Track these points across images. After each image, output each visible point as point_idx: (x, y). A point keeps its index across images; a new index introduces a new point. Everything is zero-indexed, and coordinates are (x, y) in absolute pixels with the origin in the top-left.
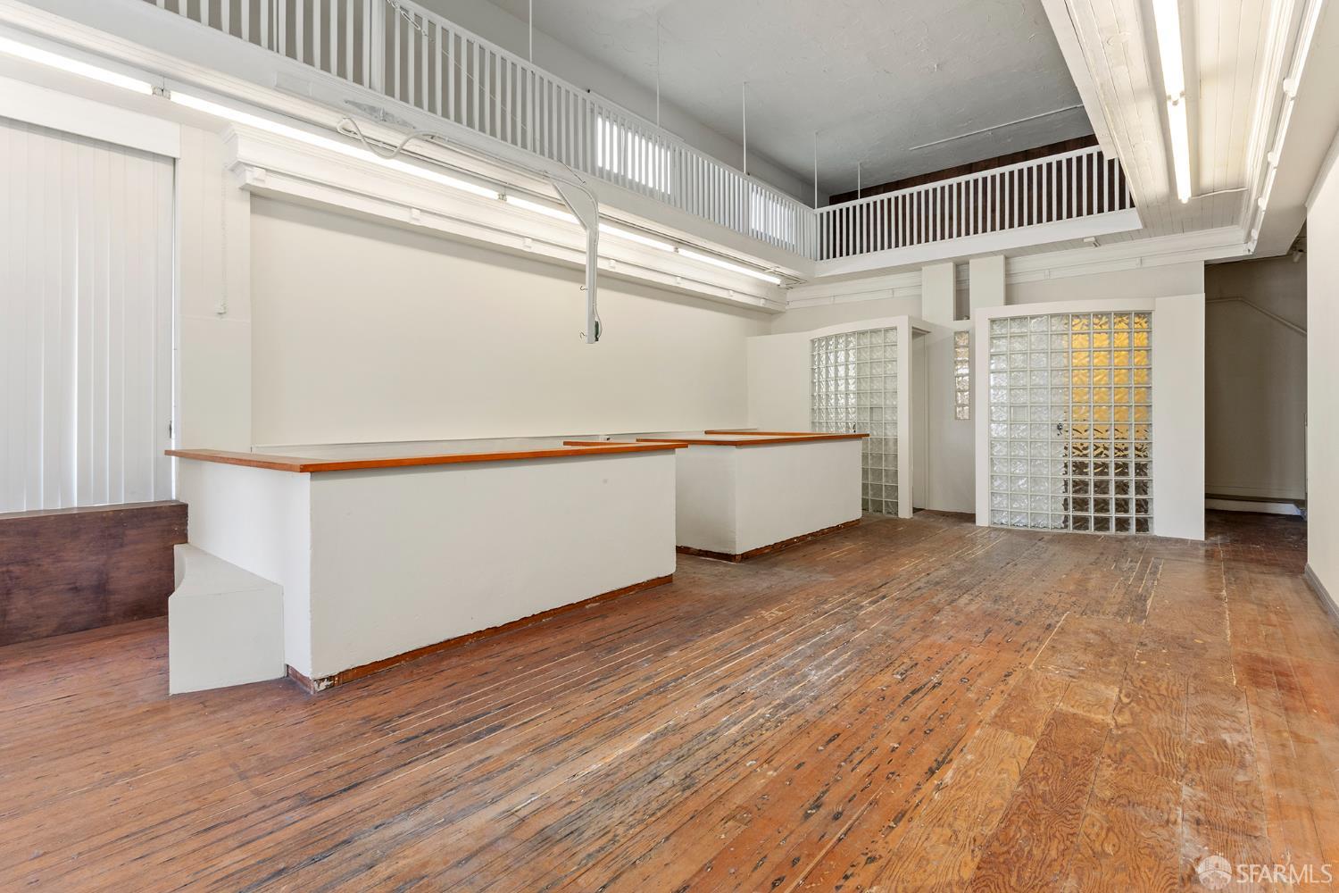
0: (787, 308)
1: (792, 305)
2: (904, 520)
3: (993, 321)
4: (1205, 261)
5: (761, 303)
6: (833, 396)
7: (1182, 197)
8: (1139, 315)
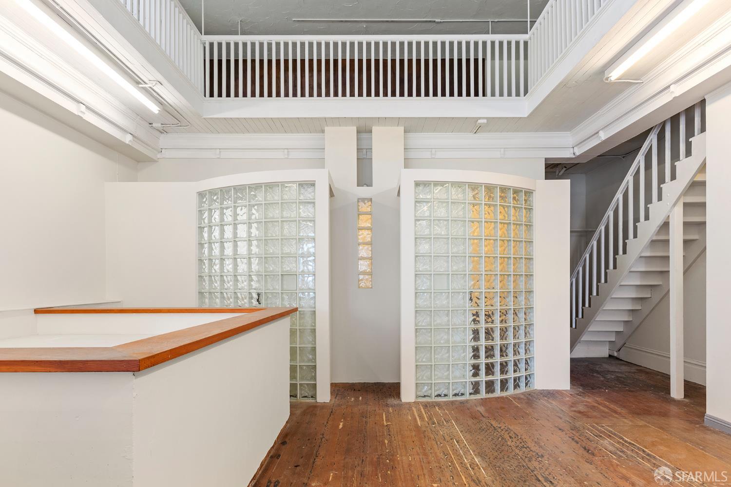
0: (159, 156)
1: (166, 154)
2: (324, 406)
3: (417, 184)
4: (546, 159)
5: (127, 139)
6: (217, 261)
7: (615, 75)
8: (526, 193)
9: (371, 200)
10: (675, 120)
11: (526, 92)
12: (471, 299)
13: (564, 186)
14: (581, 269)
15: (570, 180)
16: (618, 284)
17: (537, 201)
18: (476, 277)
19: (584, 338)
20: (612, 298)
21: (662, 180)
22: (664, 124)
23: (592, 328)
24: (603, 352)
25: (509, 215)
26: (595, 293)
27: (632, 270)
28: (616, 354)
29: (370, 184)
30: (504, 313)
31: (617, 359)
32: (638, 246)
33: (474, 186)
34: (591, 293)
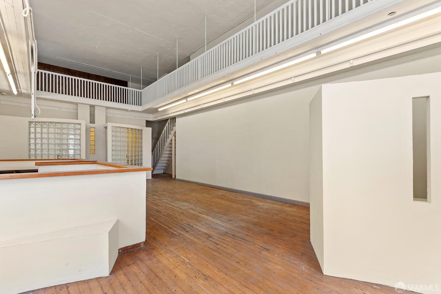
3: (112, 127)
4: (146, 120)
7: (160, 110)
8: (141, 130)
9: (95, 128)
10: (173, 118)
11: (141, 105)
12: (127, 157)
13: (150, 129)
14: (156, 149)
15: (151, 128)
16: (164, 153)
17: (143, 132)
18: (128, 151)
19: (156, 168)
20: (164, 154)
21: (173, 126)
22: (171, 118)
23: (158, 165)
24: (161, 172)
25: (136, 136)
26: (159, 156)
27: (167, 150)
28: (165, 172)
29: (94, 123)
30: (135, 160)
31: (165, 173)
32: (167, 144)
33: (128, 128)
34: (160, 152)
